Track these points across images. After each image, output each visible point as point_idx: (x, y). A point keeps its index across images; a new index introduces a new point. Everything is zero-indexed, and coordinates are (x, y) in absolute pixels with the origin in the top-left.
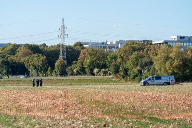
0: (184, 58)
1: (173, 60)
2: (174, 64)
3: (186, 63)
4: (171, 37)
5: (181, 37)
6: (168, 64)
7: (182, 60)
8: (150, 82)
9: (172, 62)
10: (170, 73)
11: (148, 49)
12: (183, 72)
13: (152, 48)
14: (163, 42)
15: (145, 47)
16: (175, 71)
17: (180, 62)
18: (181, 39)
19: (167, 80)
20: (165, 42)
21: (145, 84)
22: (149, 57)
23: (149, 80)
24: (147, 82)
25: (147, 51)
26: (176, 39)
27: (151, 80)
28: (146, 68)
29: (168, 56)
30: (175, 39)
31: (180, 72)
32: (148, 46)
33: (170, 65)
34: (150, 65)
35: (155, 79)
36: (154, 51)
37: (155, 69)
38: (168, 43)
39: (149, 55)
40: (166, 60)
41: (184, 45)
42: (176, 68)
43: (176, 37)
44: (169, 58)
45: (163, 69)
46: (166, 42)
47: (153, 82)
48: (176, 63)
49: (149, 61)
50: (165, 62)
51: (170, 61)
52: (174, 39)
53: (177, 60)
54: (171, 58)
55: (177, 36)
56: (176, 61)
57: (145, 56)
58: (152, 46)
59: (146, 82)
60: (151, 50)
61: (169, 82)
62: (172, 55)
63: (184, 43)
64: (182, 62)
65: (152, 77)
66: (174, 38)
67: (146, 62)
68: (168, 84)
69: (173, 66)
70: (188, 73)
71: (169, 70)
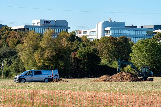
0: (57, 48)
1: (44, 50)
2: (45, 55)
3: (60, 53)
4: (34, 22)
5: (46, 22)
6: (37, 55)
7: (55, 50)
8: (27, 78)
9: (42, 52)
10: (40, 67)
11: (6, 36)
12: (56, 64)
13: (11, 35)
14: (23, 27)
15: (3, 33)
16: (47, 64)
17: (52, 52)
18: (46, 24)
19: (49, 75)
20: (25, 27)
21: (20, 80)
22: (8, 47)
23: (26, 75)
24: (24, 78)
25: (5, 39)
26: (40, 24)
27: (28, 75)
28: (4, 60)
29: (37, 45)
30: (38, 23)
31: (52, 65)
32: (7, 32)
33: (40, 57)
34: (9, 56)
35: (33, 74)
36: (14, 39)
37: (19, 61)
38: (30, 29)
39: (7, 43)
40: (35, 50)
41: (57, 31)
42: (48, 60)
43: (39, 21)
44: (38, 47)
45: (31, 61)
46: (27, 27)
47: (31, 78)
48: (47, 54)
49: (8, 51)
50: (34, 53)
51: (40, 52)
52: (36, 24)
53: (49, 50)
54: (41, 47)
55: (41, 20)
56: (47, 51)
57: (3, 45)
58: (11, 32)
59: (22, 78)
60: (10, 37)
61: (51, 77)
62: (43, 44)
63: (57, 29)
64: (54, 53)
65: (30, 71)
66: (36, 22)
67: (5, 52)
68: (51, 80)
69: (43, 58)
70: (62, 66)
71: (39, 62)
